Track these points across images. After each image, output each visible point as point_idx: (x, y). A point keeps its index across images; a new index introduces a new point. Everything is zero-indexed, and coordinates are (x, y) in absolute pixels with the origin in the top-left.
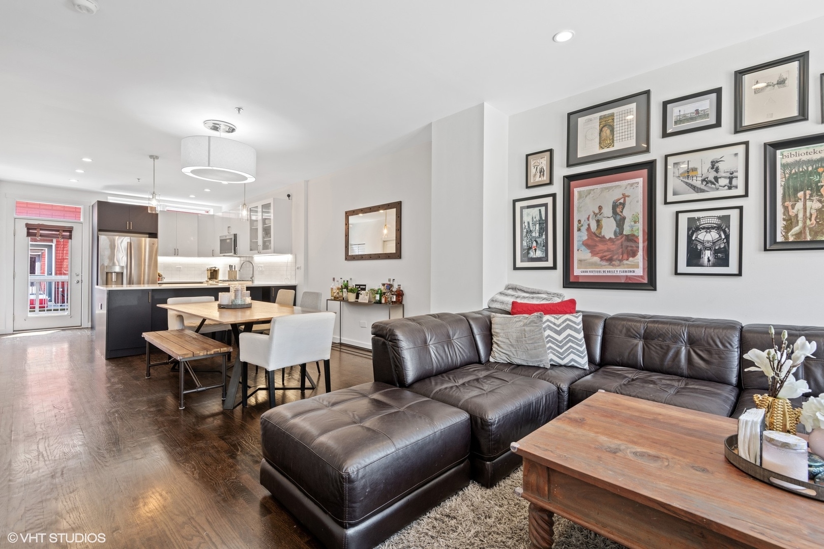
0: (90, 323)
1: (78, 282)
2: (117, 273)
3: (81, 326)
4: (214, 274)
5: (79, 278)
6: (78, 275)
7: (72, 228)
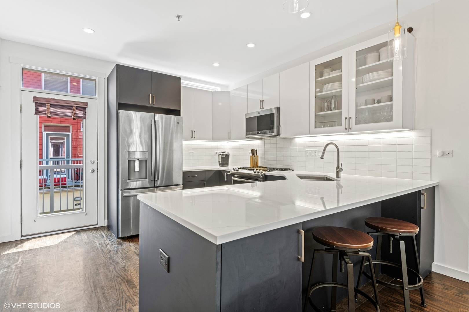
0: (106, 220)
1: (93, 171)
2: (140, 161)
3: (97, 225)
4: (225, 159)
5: (94, 167)
6: (93, 163)
7: (86, 104)
